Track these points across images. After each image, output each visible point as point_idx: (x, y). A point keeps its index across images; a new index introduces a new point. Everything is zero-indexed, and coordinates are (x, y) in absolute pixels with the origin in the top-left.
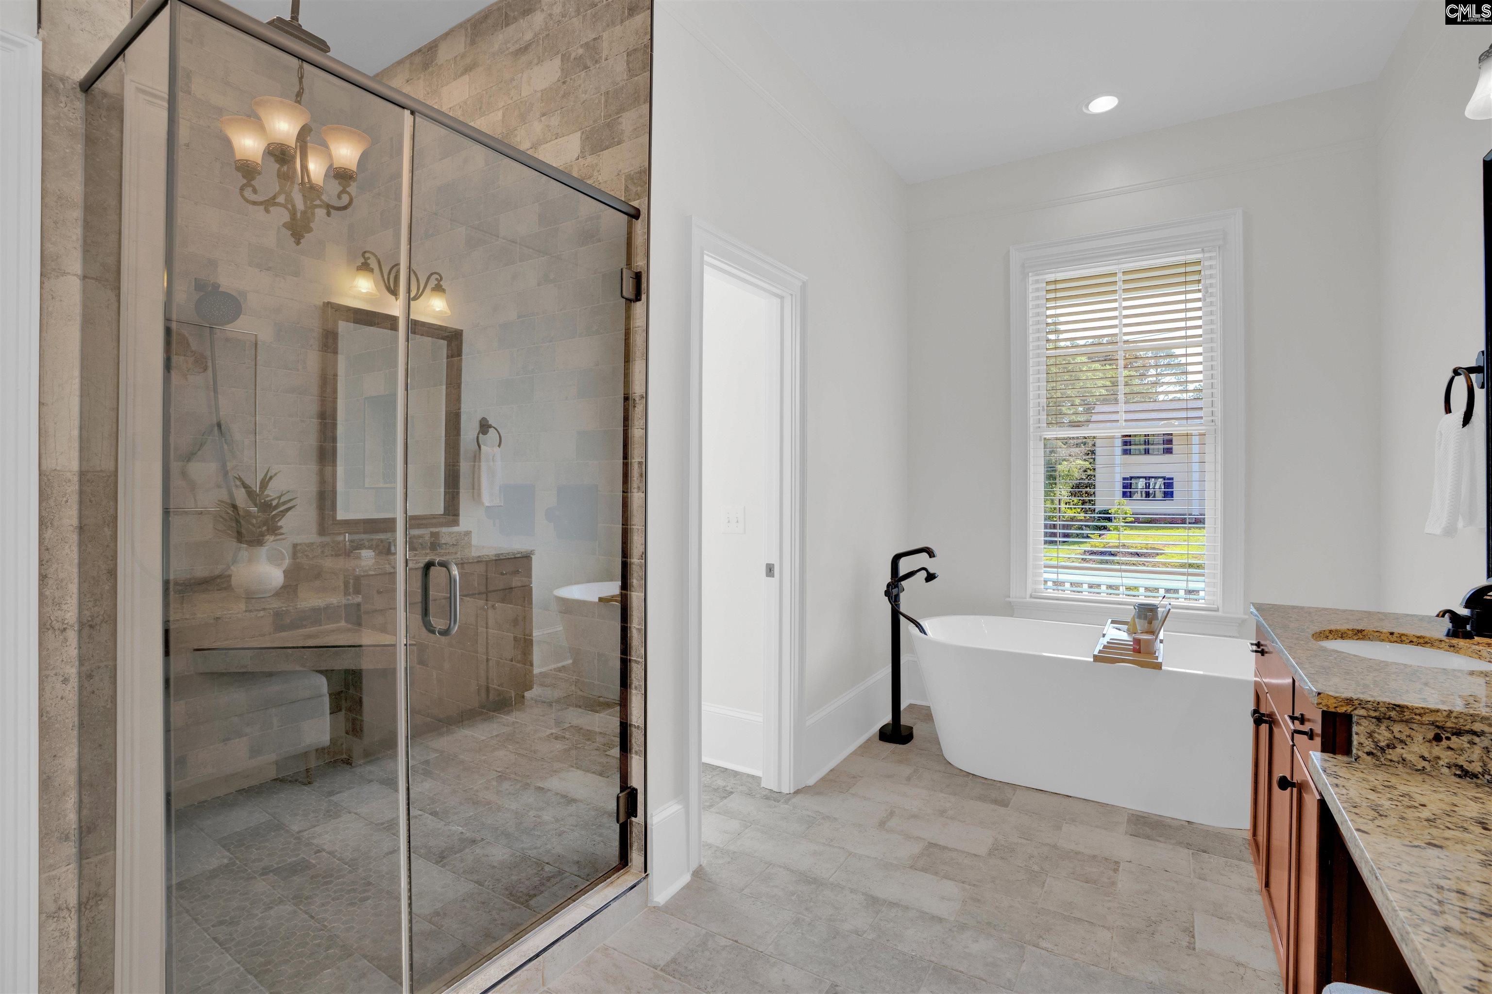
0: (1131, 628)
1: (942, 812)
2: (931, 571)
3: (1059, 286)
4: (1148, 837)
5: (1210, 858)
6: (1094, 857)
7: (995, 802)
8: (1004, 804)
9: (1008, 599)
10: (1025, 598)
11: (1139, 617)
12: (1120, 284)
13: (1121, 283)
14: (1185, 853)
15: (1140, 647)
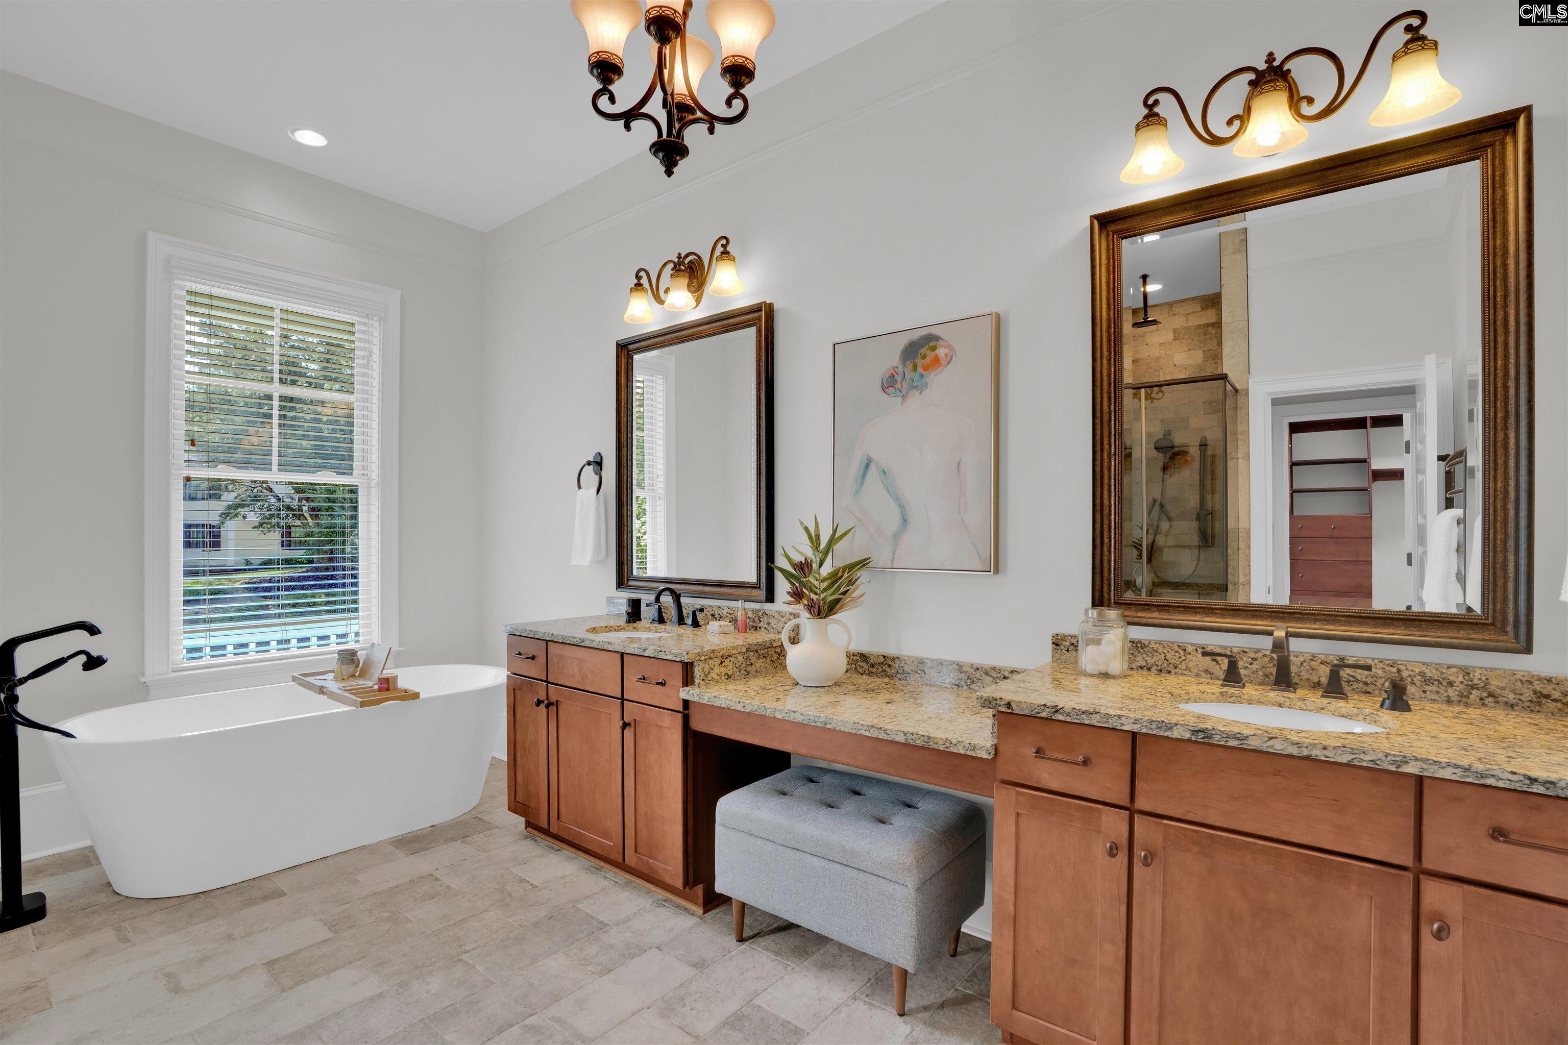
0: (339, 675)
1: (229, 937)
2: (95, 654)
3: (215, 302)
4: (424, 849)
5: (473, 838)
6: (412, 881)
7: (266, 898)
8: (278, 894)
9: (143, 680)
10: (169, 674)
11: (342, 664)
12: (277, 320)
13: (279, 320)
14: (458, 844)
15: (389, 686)
